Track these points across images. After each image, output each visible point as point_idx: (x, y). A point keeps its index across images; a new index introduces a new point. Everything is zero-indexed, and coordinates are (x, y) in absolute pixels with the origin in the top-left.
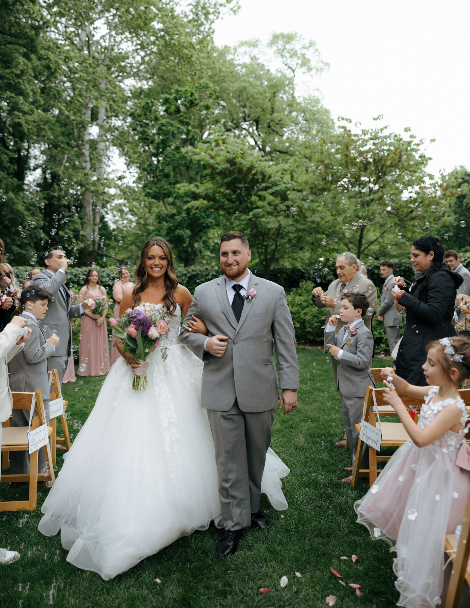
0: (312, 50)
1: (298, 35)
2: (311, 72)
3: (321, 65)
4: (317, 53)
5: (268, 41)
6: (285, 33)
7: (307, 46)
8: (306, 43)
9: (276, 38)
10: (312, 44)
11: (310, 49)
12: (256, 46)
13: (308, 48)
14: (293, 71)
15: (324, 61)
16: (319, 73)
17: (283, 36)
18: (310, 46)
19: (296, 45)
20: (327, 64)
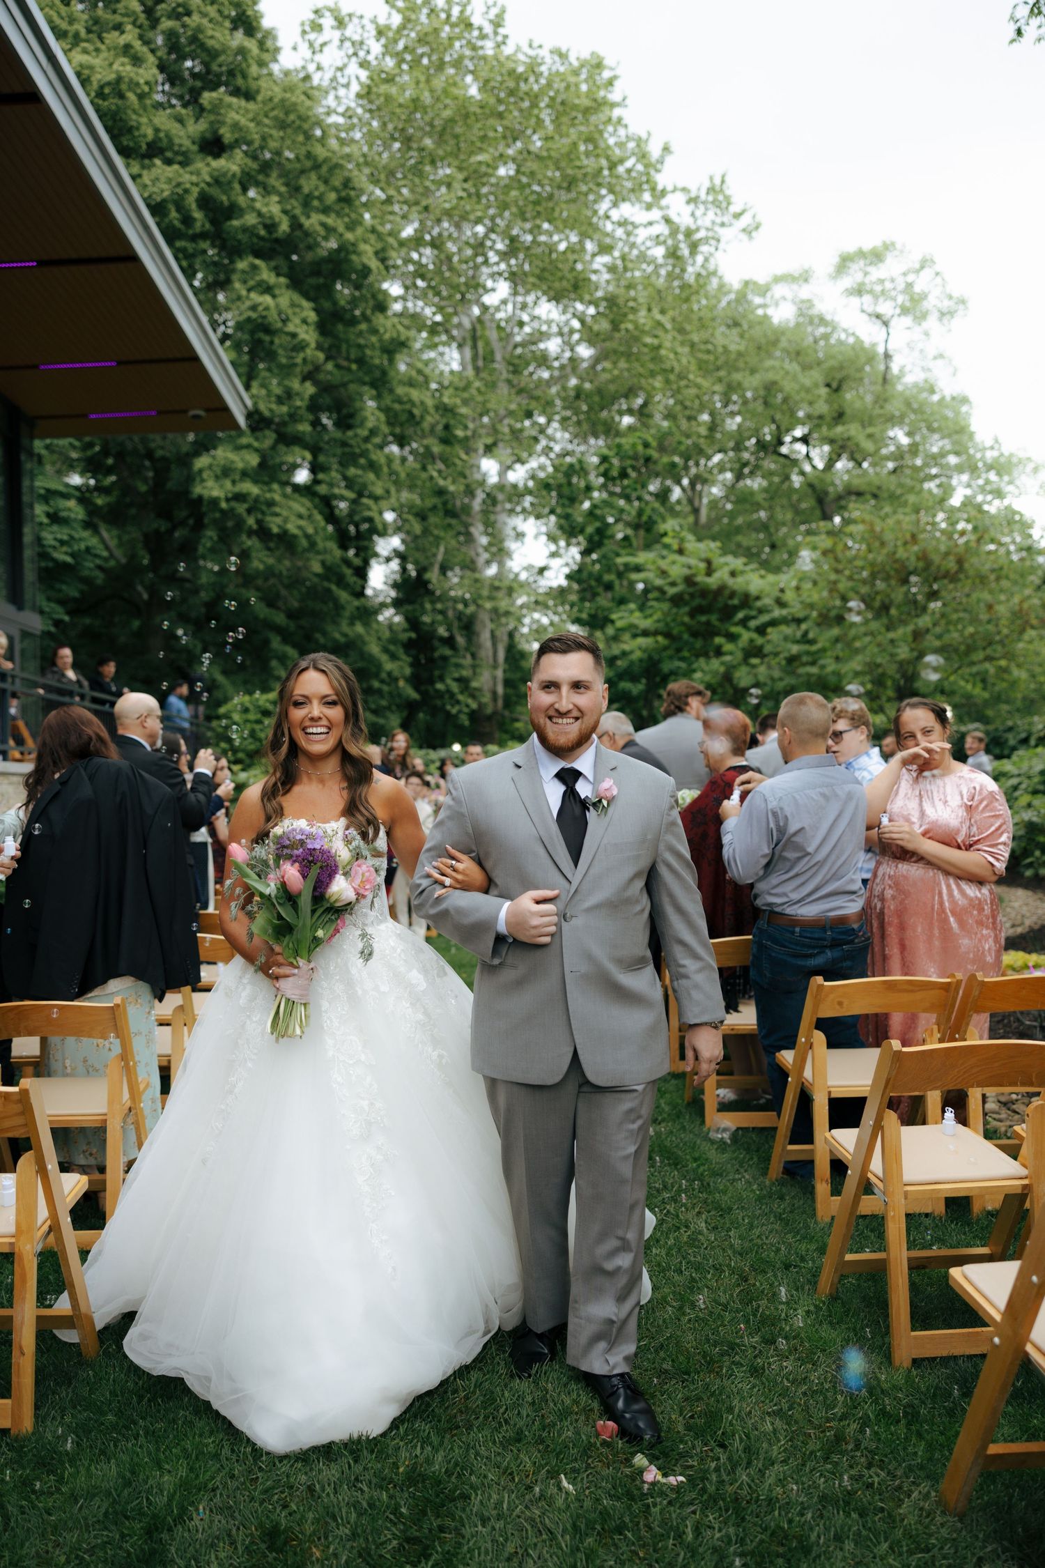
0: (927, 274)
1: (898, 246)
2: (925, 325)
3: (946, 304)
4: (939, 279)
5: (831, 269)
6: (867, 247)
7: (917, 266)
8: (914, 260)
9: (845, 262)
10: (924, 263)
11: (922, 273)
12: (806, 280)
13: (918, 271)
14: (886, 324)
15: (956, 294)
16: (945, 320)
17: (861, 254)
18: (922, 267)
19: (891, 268)
20: (963, 302)
